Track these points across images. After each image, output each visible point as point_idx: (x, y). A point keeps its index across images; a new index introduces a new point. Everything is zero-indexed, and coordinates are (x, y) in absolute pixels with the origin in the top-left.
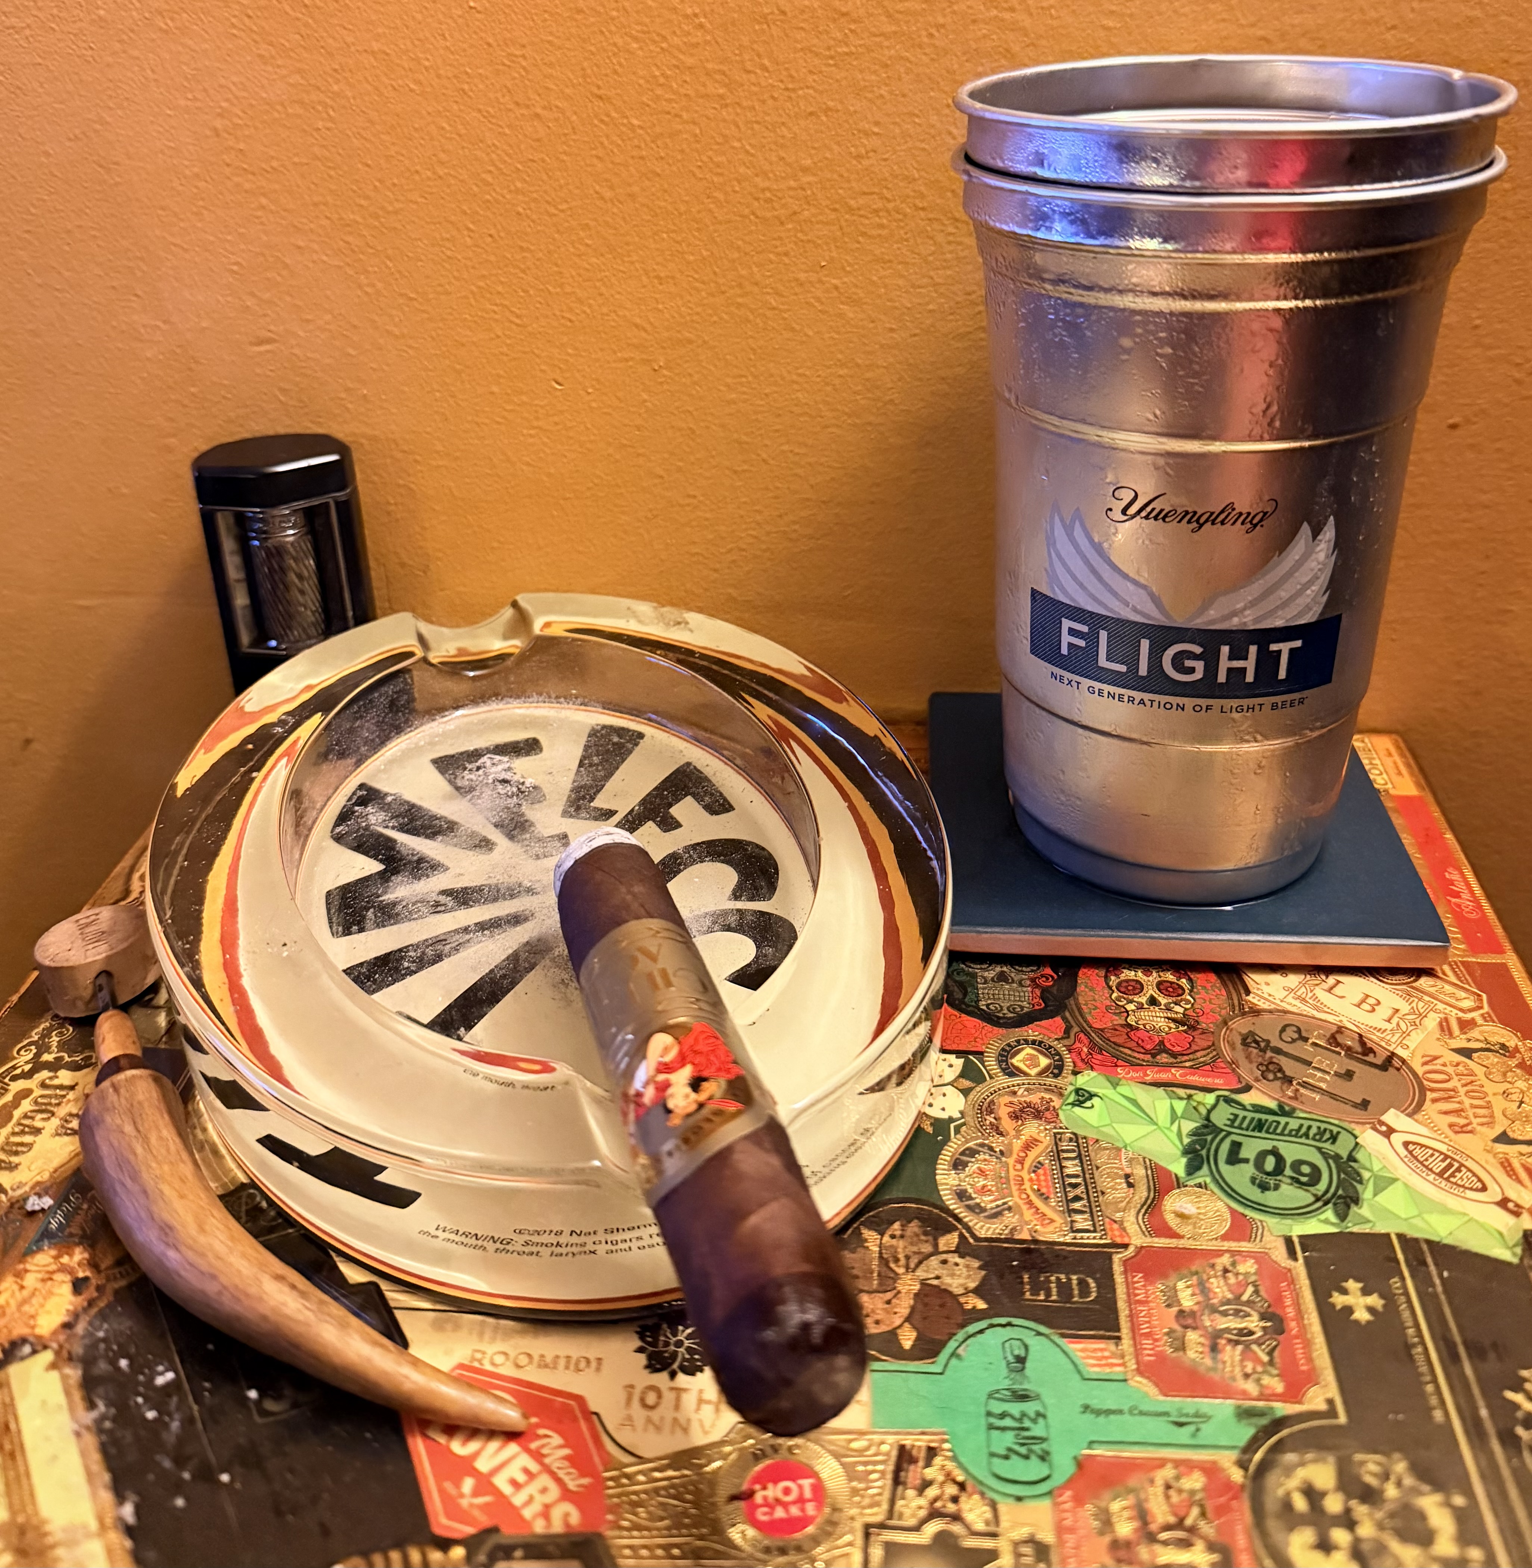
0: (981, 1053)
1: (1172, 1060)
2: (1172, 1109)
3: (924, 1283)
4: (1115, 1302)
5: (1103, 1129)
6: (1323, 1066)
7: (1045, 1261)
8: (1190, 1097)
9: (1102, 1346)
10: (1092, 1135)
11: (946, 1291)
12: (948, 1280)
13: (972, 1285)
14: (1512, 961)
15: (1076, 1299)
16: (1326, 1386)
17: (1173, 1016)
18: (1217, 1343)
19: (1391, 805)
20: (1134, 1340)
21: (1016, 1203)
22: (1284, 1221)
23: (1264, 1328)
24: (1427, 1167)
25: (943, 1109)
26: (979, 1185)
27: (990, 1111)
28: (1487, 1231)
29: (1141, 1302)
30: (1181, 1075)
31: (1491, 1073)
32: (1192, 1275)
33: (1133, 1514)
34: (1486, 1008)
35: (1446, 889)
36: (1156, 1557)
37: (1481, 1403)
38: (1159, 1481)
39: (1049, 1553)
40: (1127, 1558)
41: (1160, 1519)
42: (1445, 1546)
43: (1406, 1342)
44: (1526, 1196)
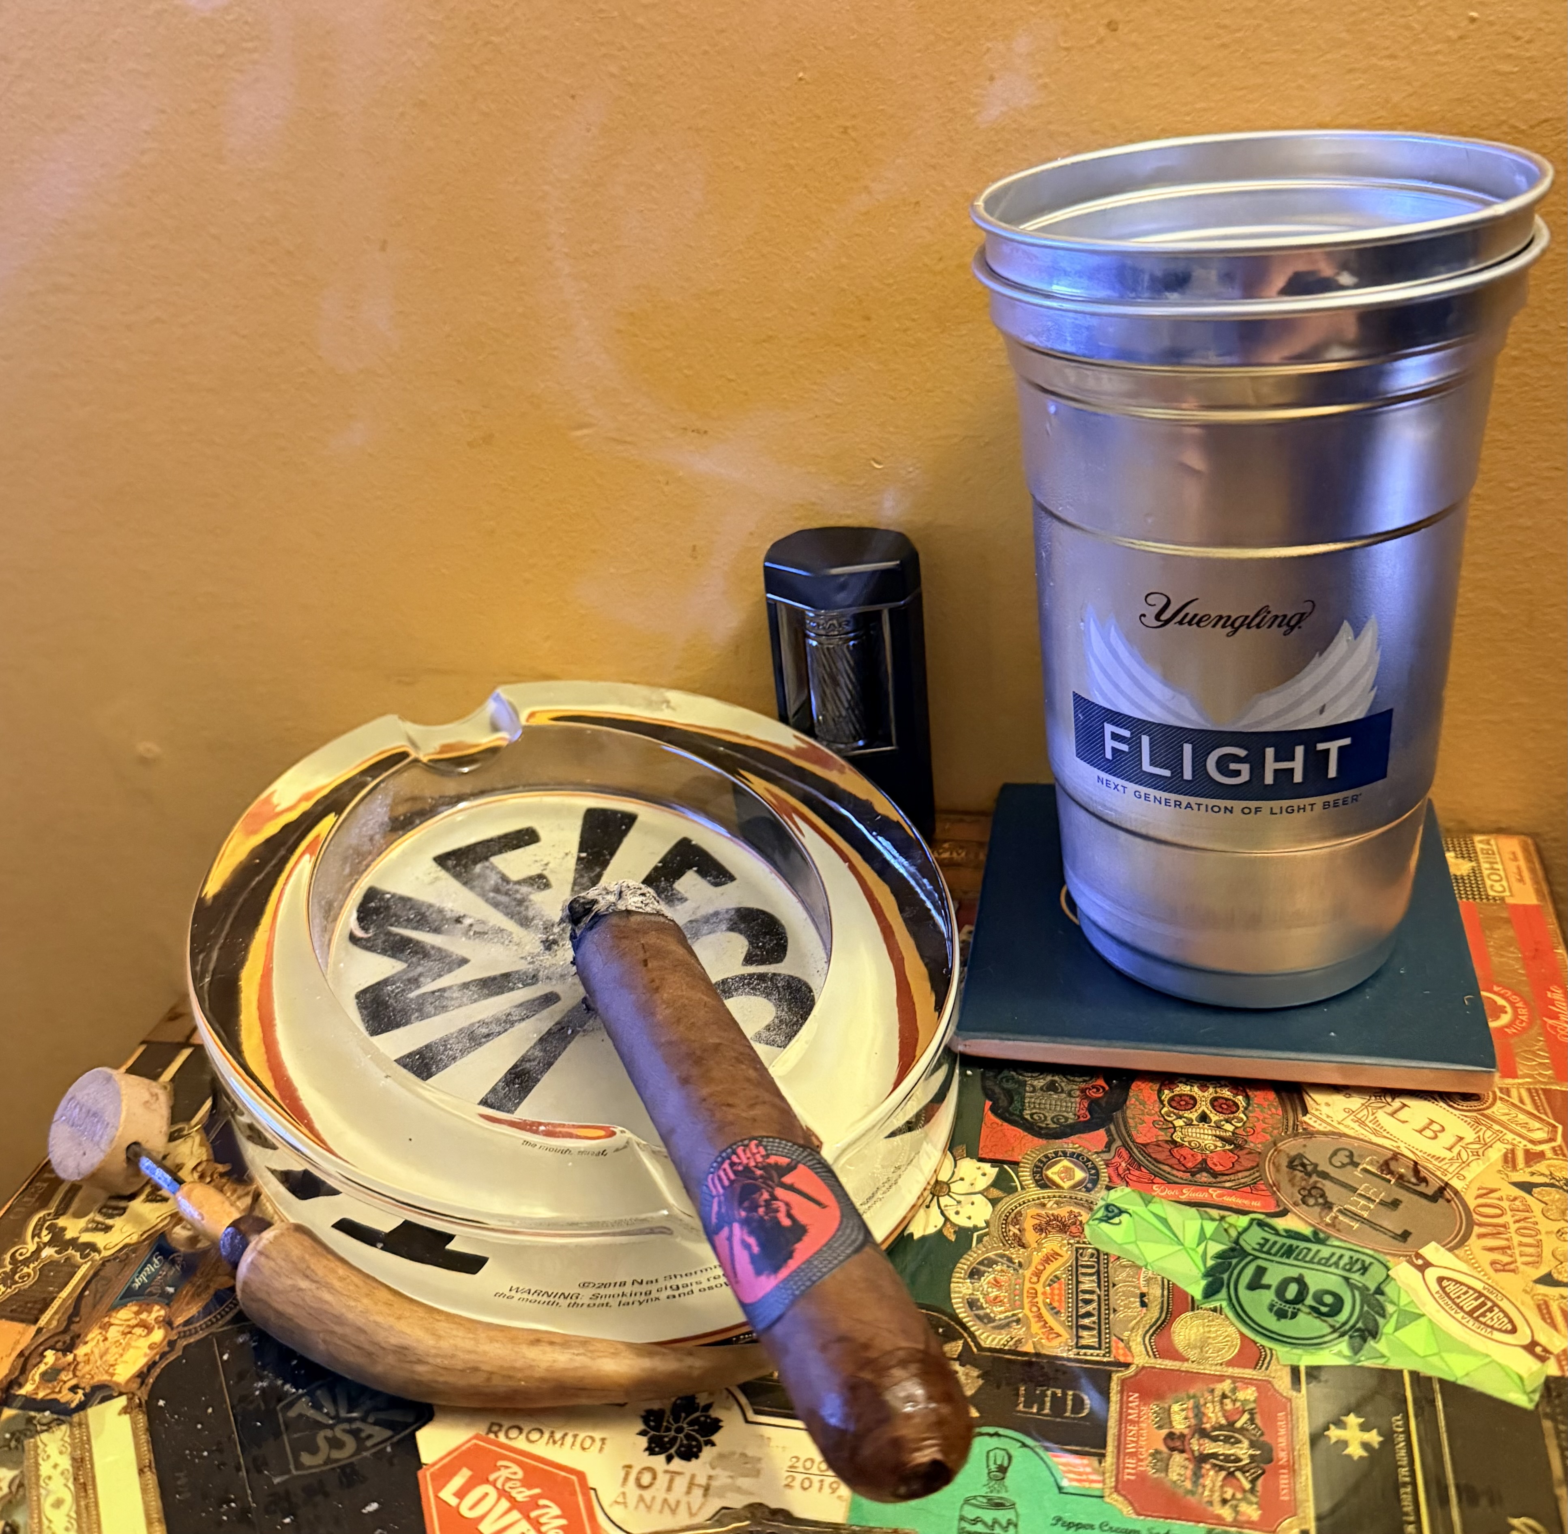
0: (1017, 1163)
1: (1212, 1180)
2: (1202, 1228)
4: (1105, 1420)
5: (1126, 1246)
7: (1045, 1375)
8: (1222, 1218)
9: (1085, 1461)
10: (1114, 1251)
15: (1068, 1414)
16: (1304, 1518)
17: (1223, 1134)
18: (1201, 1468)
19: (1505, 915)
20: (1118, 1458)
21: (1025, 1316)
22: (1295, 1351)
23: (1252, 1457)
24: (1457, 1305)
25: (969, 1218)
26: (992, 1295)
27: (1016, 1222)
28: (1507, 1374)
29: (1132, 1422)
30: (1219, 1196)
31: (1548, 1210)
32: (1189, 1398)
34: (1559, 1140)
35: (1546, 1009)
43: (1396, 1480)
44: (1557, 1342)
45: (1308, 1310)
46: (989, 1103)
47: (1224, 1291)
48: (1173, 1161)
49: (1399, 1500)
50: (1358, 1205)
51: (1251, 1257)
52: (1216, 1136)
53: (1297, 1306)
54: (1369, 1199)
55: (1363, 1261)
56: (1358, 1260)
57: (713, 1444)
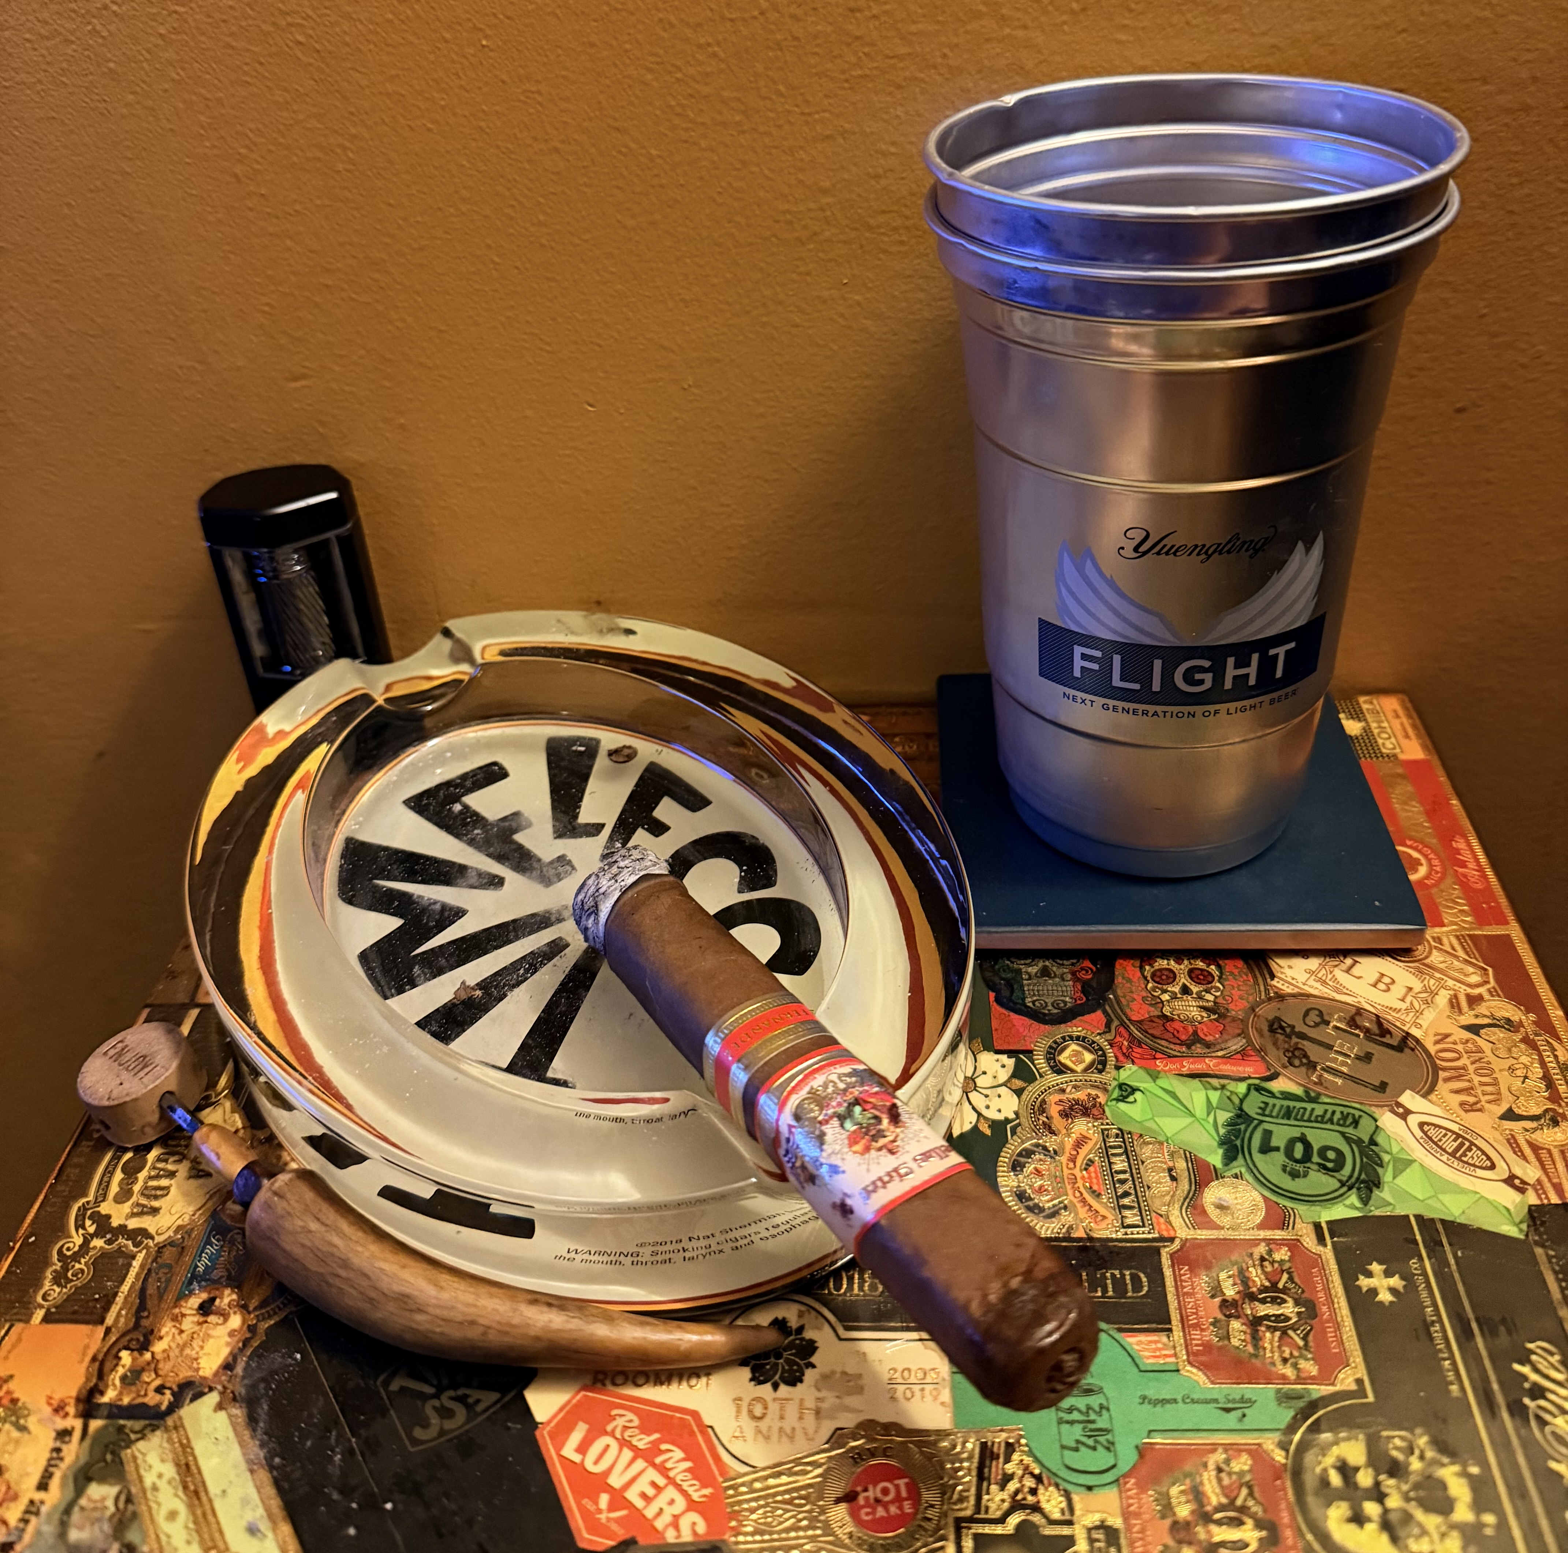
0: (1031, 1052)
2: (1208, 1099)
4: (1164, 1295)
5: (1147, 1123)
7: (1101, 1258)
9: (1155, 1338)
10: (1136, 1129)
14: (1515, 933)
15: (1130, 1294)
16: (1356, 1367)
18: (1258, 1331)
19: (1400, 770)
20: (1184, 1331)
21: (1071, 1202)
22: (1313, 1208)
23: (1299, 1314)
24: (1440, 1148)
25: (999, 1111)
26: (1037, 1185)
27: (1042, 1110)
28: (1496, 1208)
29: (1188, 1294)
31: (1497, 1049)
33: (1191, 1497)
34: (1492, 983)
35: (1453, 859)
36: (1212, 1537)
37: (1493, 1377)
38: (1211, 1466)
39: (1118, 1538)
40: (1187, 1538)
41: (1214, 1501)
42: (1463, 1513)
43: (1425, 1321)
44: (1531, 1173)
45: (1316, 1167)
46: (992, 995)
47: (1240, 1156)
48: (1168, 1036)
49: (1431, 1339)
50: (1338, 1062)
51: (1256, 1122)
52: (1201, 1007)
53: (1308, 1165)
55: (1354, 1115)
56: (1348, 1114)
57: (814, 1366)
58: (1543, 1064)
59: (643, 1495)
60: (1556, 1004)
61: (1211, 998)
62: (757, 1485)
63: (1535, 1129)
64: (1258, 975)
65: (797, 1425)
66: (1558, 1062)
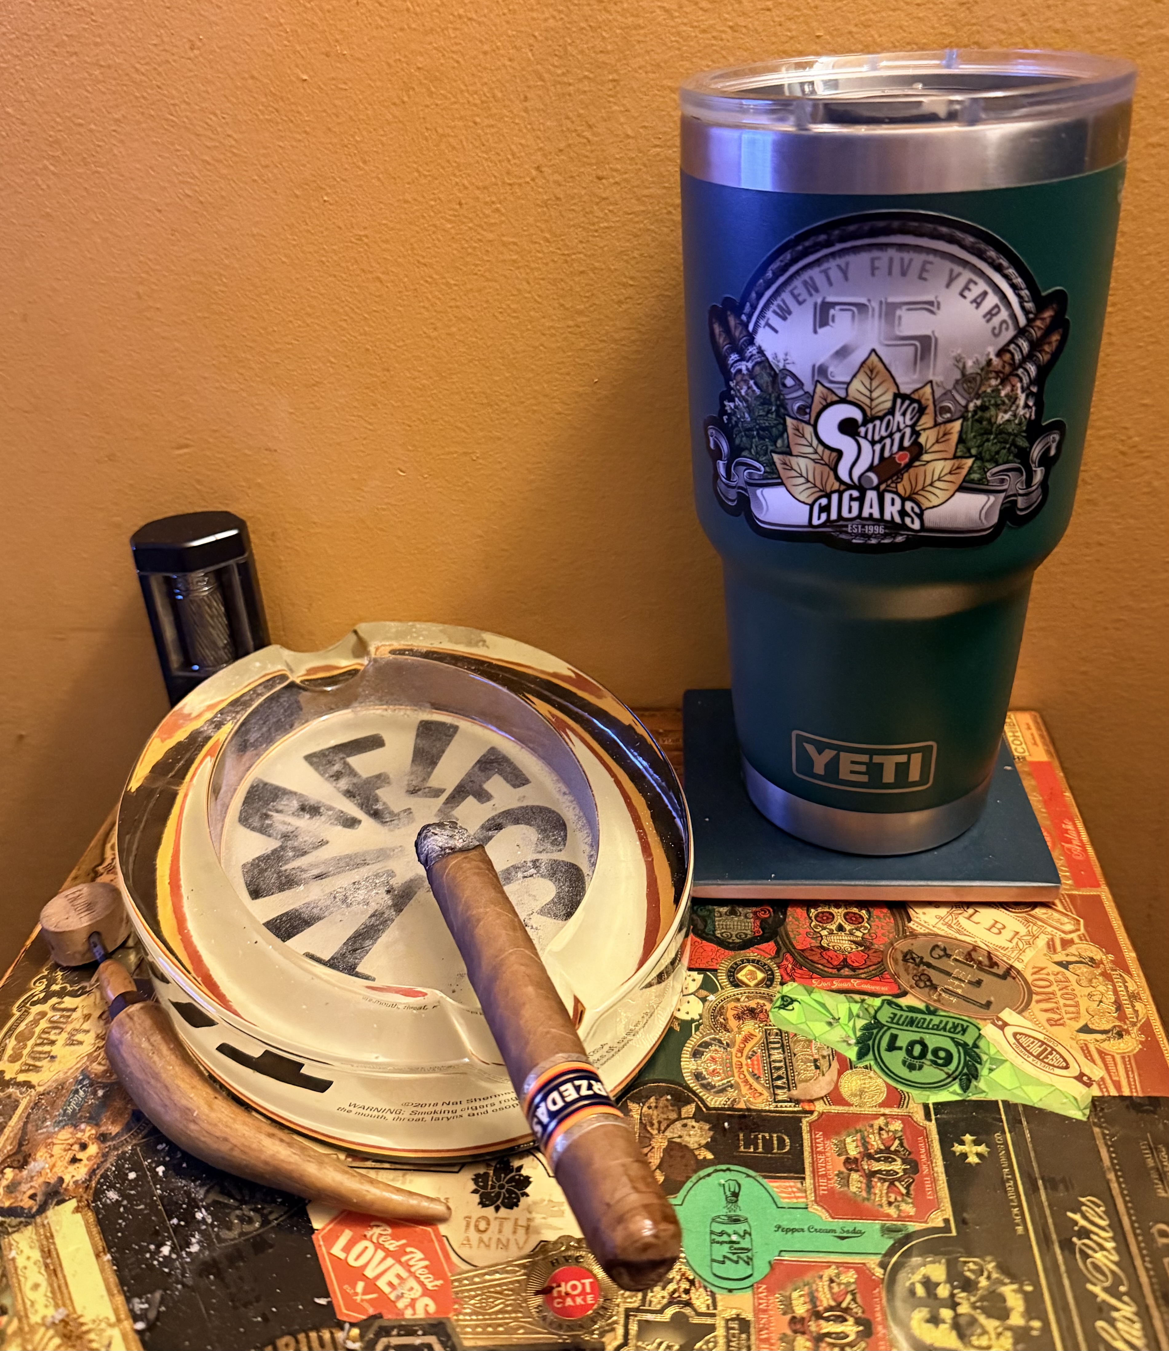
0: (716, 970)
1: (853, 973)
2: (850, 1009)
3: (670, 1142)
4: (802, 1152)
5: (801, 1026)
6: (961, 976)
7: (754, 1124)
8: (863, 1001)
9: (792, 1184)
10: (792, 1030)
11: (686, 1146)
12: (687, 1139)
13: (703, 1142)
14: (1105, 894)
15: (775, 1151)
16: (945, 1210)
17: (855, 939)
18: (871, 1181)
19: (1026, 769)
20: (814, 1180)
21: (736, 1082)
22: (924, 1093)
23: (904, 1170)
24: (1028, 1051)
25: (688, 1013)
26: (711, 1069)
27: (721, 1014)
28: (1067, 1098)
29: (820, 1153)
30: (858, 984)
31: (1081, 980)
32: (857, 1132)
33: (808, 1300)
34: (1082, 930)
35: (1063, 837)
36: (821, 1329)
37: (1050, 1221)
38: (826, 1278)
39: (749, 1327)
40: (802, 1330)
41: (825, 1304)
42: (1016, 1319)
43: (1003, 1178)
44: (1096, 1072)
45: (929, 1063)
47: (871, 1052)
49: (1006, 1192)
53: (923, 1061)
54: (960, 980)
55: (962, 1025)
57: (527, 1195)
58: (1116, 992)
59: (390, 1284)
60: (1131, 948)
61: (860, 934)
62: (477, 1280)
63: (1104, 1040)
64: (899, 919)
65: (512, 1237)
66: (1127, 991)
